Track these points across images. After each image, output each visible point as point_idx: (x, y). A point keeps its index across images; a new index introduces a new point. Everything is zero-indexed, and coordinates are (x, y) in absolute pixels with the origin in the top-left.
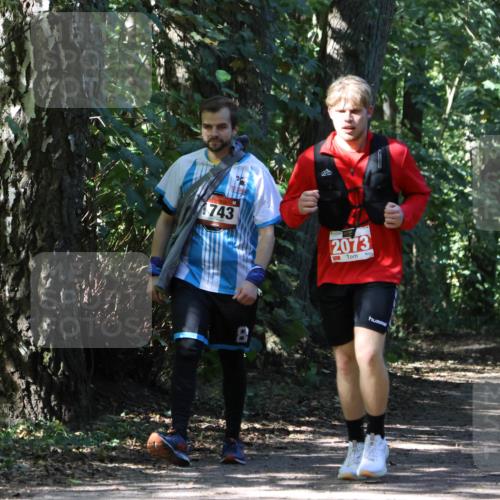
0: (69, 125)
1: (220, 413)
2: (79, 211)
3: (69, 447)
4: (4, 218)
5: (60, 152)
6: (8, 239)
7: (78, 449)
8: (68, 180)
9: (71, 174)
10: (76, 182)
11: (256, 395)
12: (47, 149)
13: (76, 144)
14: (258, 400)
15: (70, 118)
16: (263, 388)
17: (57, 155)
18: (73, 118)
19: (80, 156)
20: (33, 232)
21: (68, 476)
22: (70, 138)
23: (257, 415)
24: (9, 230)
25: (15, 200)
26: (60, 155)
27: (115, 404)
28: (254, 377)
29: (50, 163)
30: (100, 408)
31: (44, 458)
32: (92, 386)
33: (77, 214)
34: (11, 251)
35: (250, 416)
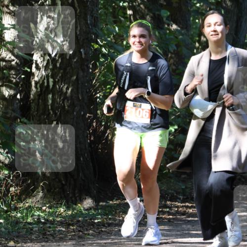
0: (81, 44)
1: (167, 198)
2: (88, 91)
3: (86, 218)
4: (47, 95)
5: (77, 58)
6: (50, 107)
7: (91, 219)
8: (81, 74)
9: (83, 70)
10: (86, 74)
11: (186, 188)
12: (69, 57)
13: (85, 54)
14: (187, 190)
15: (82, 39)
16: (190, 184)
17: (75, 60)
18: (83, 40)
19: (87, 60)
20: (63, 102)
21: (86, 234)
22: (82, 50)
23: (187, 198)
24: (50, 102)
25: (53, 85)
26: (77, 60)
27: (110, 195)
28: (185, 178)
29: (71, 65)
30: (102, 197)
31: (73, 225)
32: (97, 185)
33: (87, 92)
34: (52, 113)
35: (183, 199)
